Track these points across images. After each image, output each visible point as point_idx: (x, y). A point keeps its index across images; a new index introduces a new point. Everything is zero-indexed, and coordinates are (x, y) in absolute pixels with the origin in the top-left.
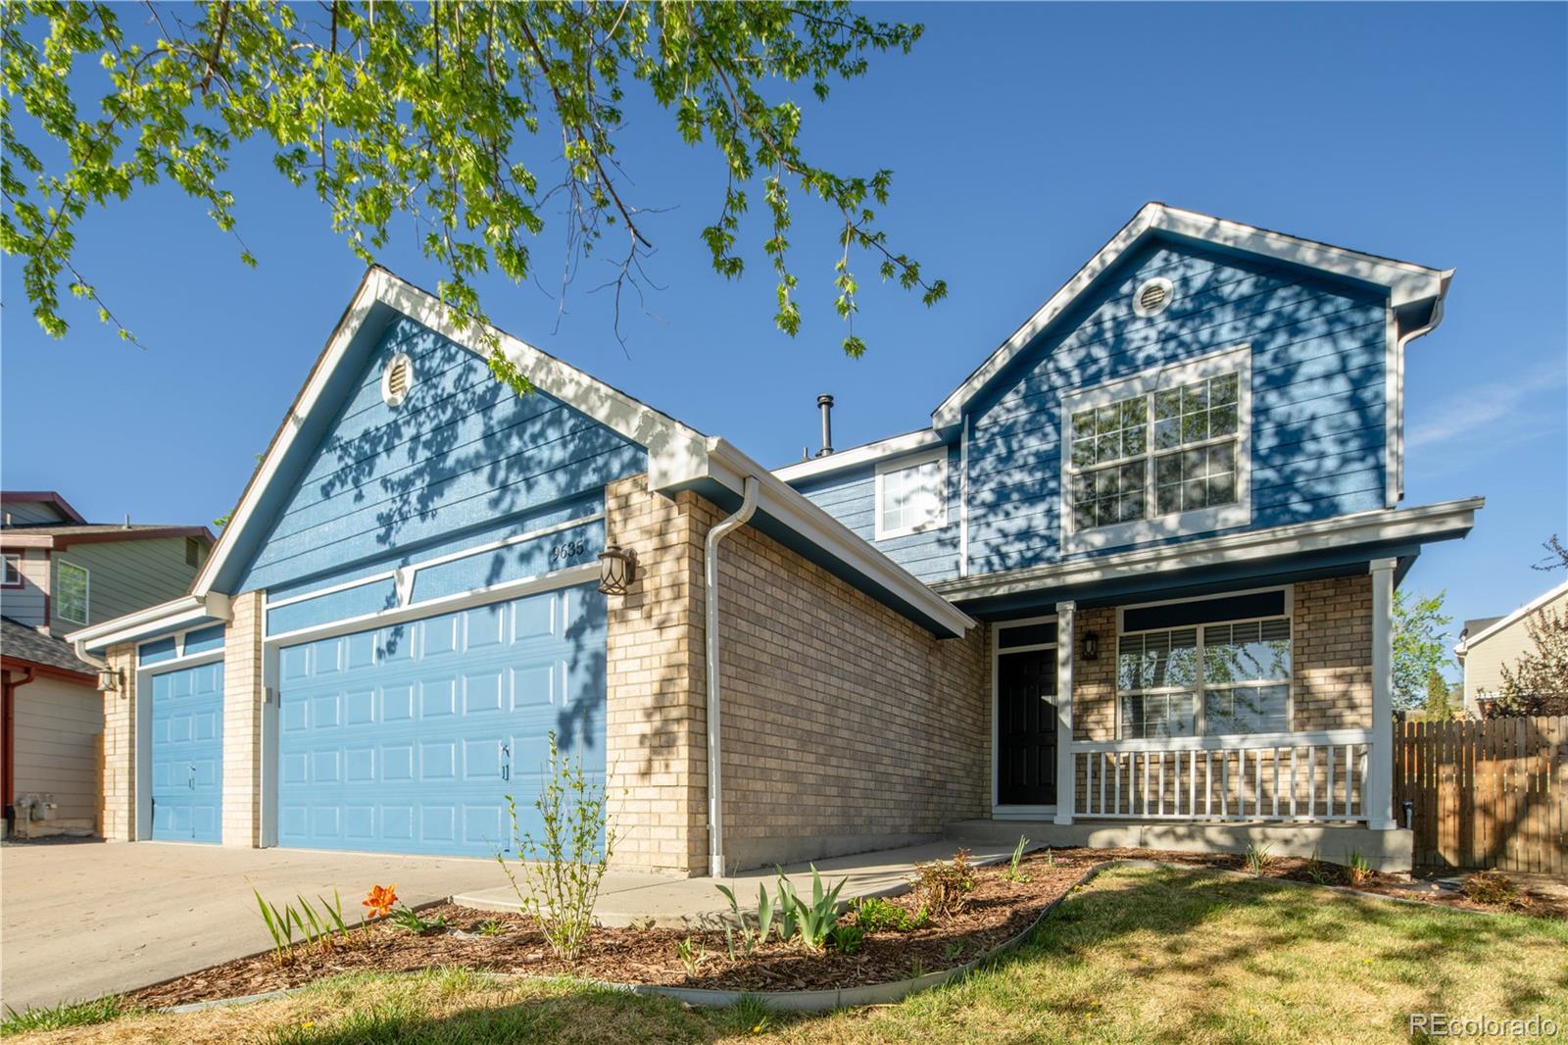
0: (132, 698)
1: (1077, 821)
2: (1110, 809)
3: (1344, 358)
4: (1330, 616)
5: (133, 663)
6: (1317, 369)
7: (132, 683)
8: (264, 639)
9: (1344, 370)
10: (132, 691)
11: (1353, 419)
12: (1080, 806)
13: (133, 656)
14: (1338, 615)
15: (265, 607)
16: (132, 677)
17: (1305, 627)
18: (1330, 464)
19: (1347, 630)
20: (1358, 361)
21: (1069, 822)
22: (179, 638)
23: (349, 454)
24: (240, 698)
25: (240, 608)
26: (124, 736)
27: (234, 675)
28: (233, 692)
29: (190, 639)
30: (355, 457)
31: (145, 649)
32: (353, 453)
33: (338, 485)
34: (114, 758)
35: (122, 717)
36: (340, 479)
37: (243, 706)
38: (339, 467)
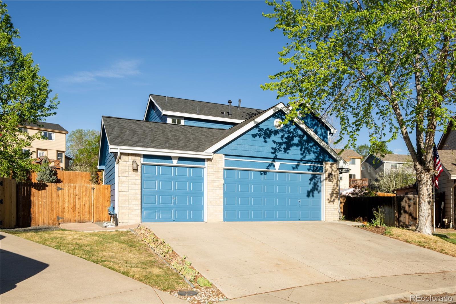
0: (140, 172)
5: (141, 160)
7: (140, 167)
8: (224, 167)
10: (140, 170)
13: (141, 158)
15: (224, 159)
16: (140, 165)
22: (175, 158)
23: (262, 131)
24: (216, 182)
25: (216, 157)
26: (136, 186)
27: (213, 175)
28: (212, 179)
29: (180, 159)
30: (264, 133)
31: (145, 156)
32: (263, 131)
33: (258, 136)
34: (128, 193)
35: (134, 178)
36: (259, 135)
37: (218, 184)
38: (259, 133)
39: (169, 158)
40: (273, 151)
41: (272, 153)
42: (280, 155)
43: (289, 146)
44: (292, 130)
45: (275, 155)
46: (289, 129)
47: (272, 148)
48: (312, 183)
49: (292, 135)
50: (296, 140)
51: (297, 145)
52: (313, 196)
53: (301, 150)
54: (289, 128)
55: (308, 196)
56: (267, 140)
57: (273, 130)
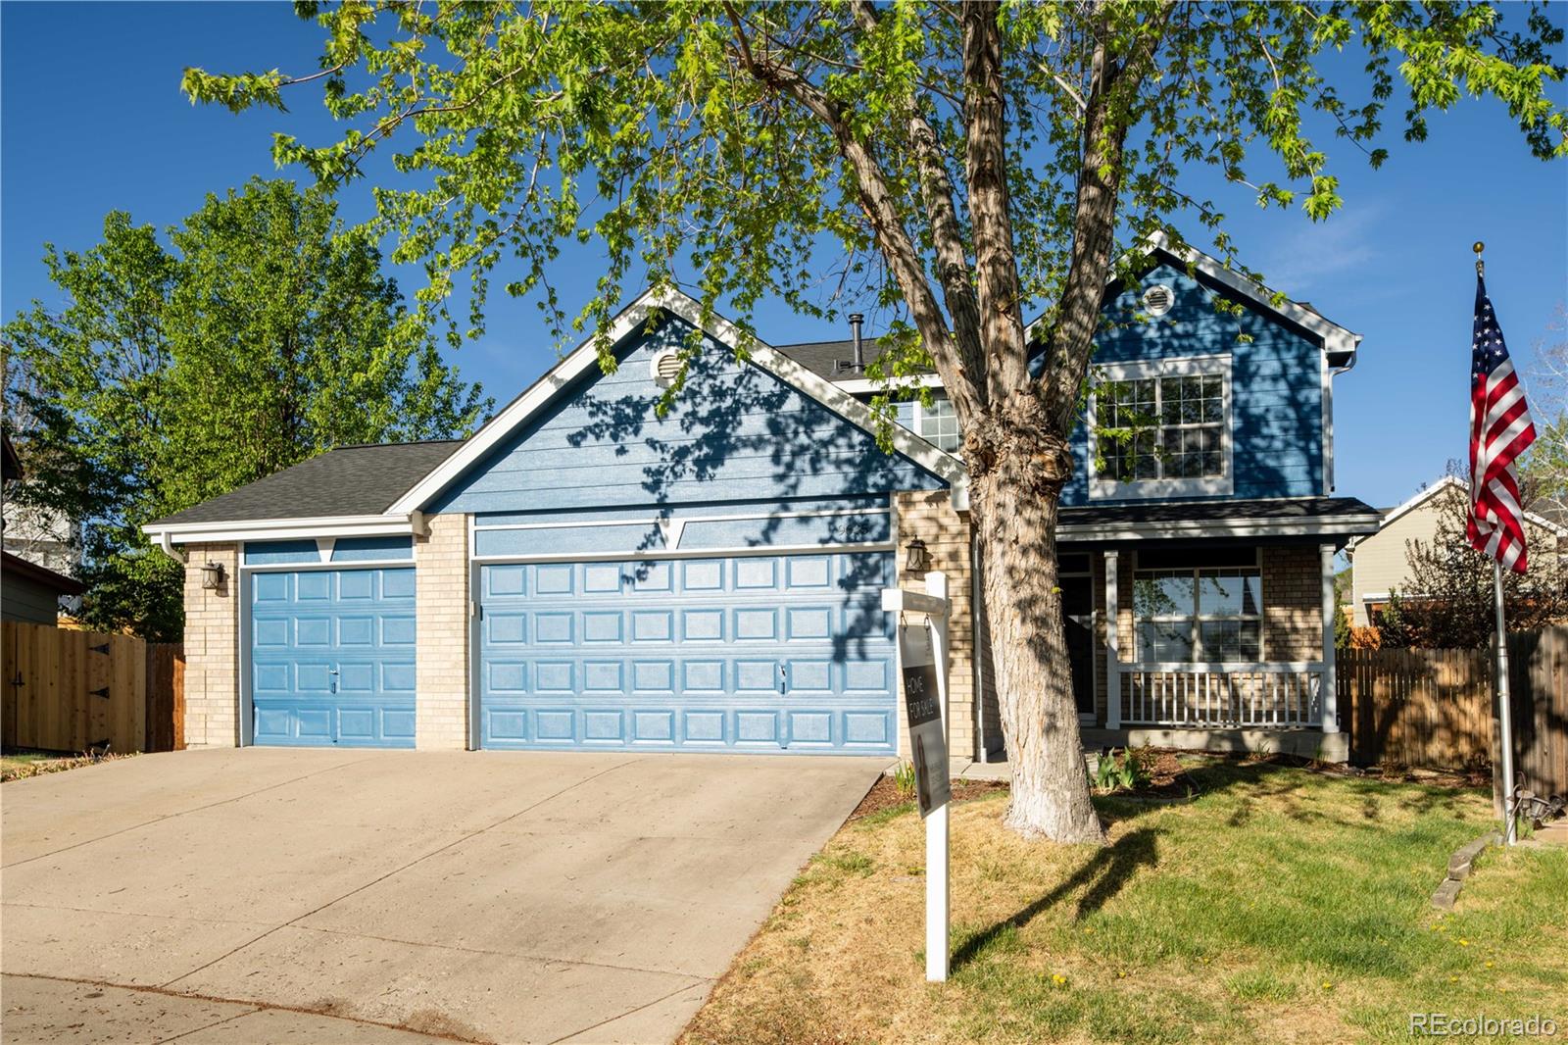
0: (236, 597)
1: (1122, 725)
2: (1137, 717)
3: (1285, 367)
4: (1288, 570)
5: (236, 560)
6: (1266, 371)
7: (236, 581)
8: (472, 557)
9: (1284, 374)
10: (236, 589)
11: (1292, 414)
12: (1125, 716)
13: (236, 553)
14: (1292, 570)
15: (472, 528)
16: (236, 575)
17: (1270, 577)
18: (1278, 444)
19: (1299, 582)
20: (1295, 371)
21: (1118, 728)
22: (326, 540)
23: (605, 413)
24: (443, 610)
25: (441, 526)
26: (225, 637)
27: (431, 587)
28: (430, 603)
29: (342, 544)
30: (614, 417)
31: (252, 547)
32: (610, 412)
33: (591, 437)
34: (204, 659)
35: (219, 615)
36: (593, 433)
37: (447, 618)
38: (591, 422)
39: (309, 545)
40: (649, 480)
41: (645, 485)
42: (679, 490)
43: (718, 448)
44: (729, 383)
45: (657, 496)
46: (718, 383)
47: (647, 471)
48: (856, 597)
49: (729, 401)
50: (754, 423)
51: (758, 443)
52: (863, 656)
53: (776, 458)
54: (714, 377)
55: (840, 656)
56: (628, 439)
57: (649, 399)
